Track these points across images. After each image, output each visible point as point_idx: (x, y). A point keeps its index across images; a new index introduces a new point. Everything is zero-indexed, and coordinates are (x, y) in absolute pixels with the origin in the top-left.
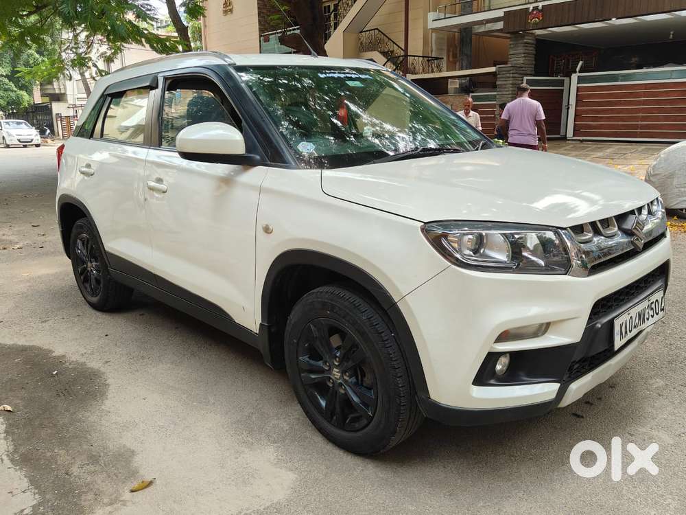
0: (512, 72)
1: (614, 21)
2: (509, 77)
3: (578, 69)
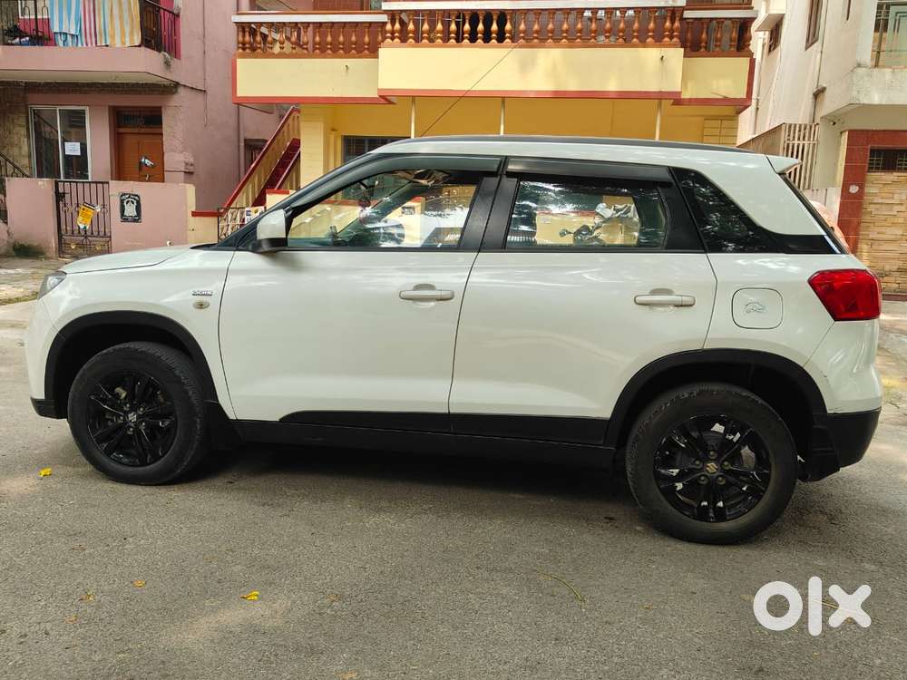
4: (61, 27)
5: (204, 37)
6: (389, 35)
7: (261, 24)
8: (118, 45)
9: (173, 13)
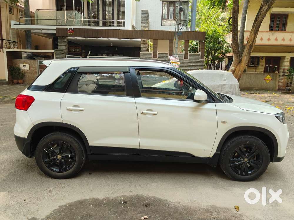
0: (62, 53)
1: (102, 39)
2: (61, 55)
3: (89, 54)
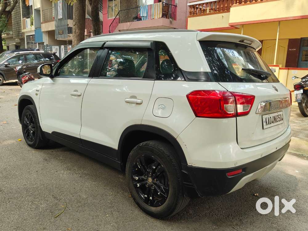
4: (143, 15)
5: (186, 12)
6: (235, 2)
7: (196, 5)
8: (156, 18)
9: (175, 6)
